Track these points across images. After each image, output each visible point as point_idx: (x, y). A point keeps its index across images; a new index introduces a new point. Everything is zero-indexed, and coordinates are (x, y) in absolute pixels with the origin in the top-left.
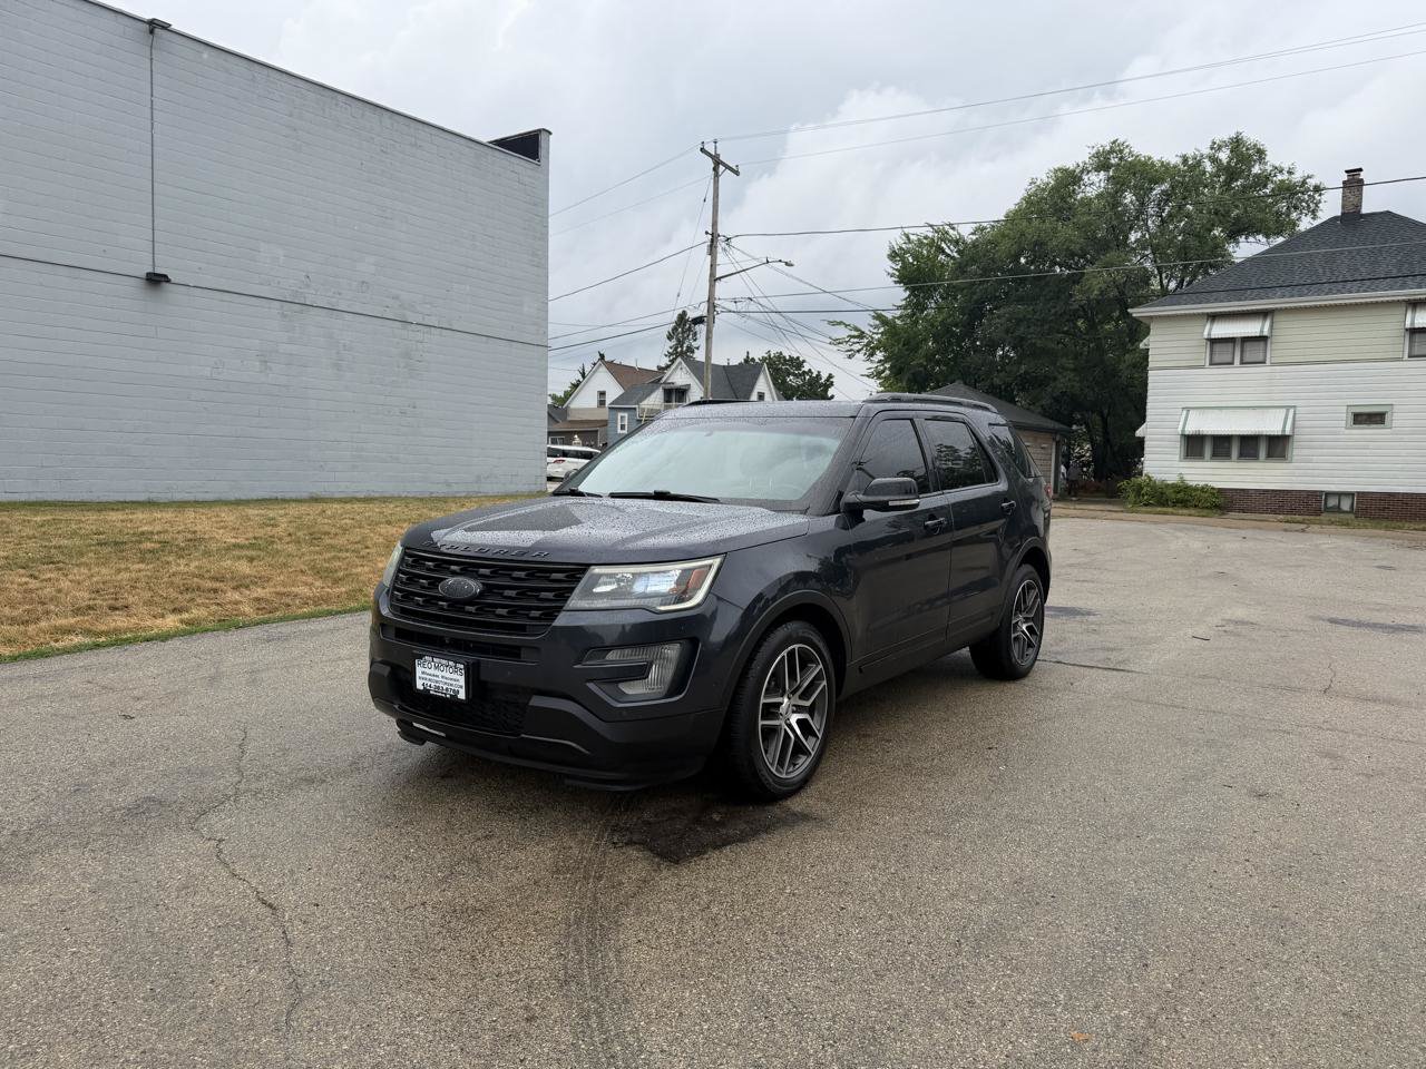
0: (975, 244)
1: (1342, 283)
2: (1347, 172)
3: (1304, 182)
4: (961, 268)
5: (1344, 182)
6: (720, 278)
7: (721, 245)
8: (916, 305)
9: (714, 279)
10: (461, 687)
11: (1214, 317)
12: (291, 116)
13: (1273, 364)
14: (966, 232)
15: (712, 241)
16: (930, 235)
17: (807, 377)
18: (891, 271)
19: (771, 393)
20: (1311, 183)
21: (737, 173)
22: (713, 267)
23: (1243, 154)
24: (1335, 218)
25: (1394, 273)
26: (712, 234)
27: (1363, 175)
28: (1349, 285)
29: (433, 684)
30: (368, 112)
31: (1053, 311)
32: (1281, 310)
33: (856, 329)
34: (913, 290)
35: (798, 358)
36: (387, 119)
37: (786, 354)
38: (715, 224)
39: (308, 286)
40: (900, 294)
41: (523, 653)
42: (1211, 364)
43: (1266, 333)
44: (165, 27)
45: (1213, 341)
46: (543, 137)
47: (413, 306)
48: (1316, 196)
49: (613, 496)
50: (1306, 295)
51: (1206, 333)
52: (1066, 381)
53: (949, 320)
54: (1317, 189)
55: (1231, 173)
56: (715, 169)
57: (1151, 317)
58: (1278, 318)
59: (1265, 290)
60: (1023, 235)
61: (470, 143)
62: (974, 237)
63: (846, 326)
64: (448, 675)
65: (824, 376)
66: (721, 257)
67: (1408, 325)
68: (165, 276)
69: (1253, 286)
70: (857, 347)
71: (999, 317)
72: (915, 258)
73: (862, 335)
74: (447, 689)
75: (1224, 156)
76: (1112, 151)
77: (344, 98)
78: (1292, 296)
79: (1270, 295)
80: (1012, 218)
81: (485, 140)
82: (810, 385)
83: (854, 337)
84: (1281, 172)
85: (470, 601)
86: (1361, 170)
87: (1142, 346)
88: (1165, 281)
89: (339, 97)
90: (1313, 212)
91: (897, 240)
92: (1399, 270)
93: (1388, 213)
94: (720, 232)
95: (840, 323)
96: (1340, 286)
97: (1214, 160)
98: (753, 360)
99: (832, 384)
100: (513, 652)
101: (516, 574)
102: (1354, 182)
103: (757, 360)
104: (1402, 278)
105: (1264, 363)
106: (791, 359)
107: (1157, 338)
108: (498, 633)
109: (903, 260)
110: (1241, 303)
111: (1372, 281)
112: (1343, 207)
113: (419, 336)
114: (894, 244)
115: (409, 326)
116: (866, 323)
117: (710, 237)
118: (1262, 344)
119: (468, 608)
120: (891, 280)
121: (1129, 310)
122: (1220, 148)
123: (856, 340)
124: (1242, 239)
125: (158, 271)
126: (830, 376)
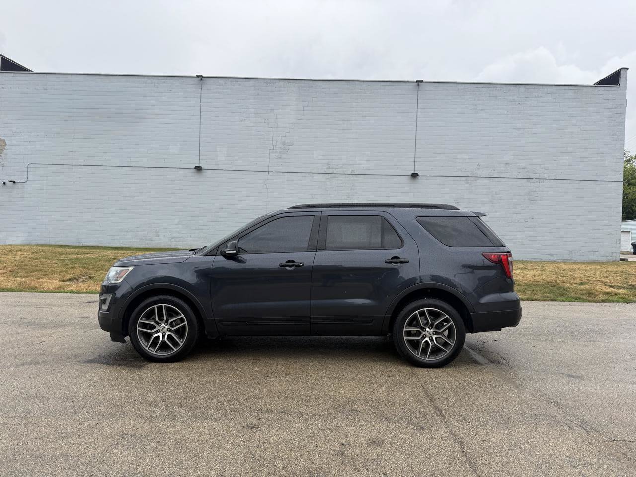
12: (474, 100)
30: (512, 88)
36: (522, 89)
39: (479, 169)
44: (422, 82)
46: (622, 72)
47: (534, 171)
61: (571, 88)
68: (417, 174)
77: (500, 86)
81: (592, 84)
89: (498, 86)
113: (537, 184)
115: (531, 181)
125: (416, 172)
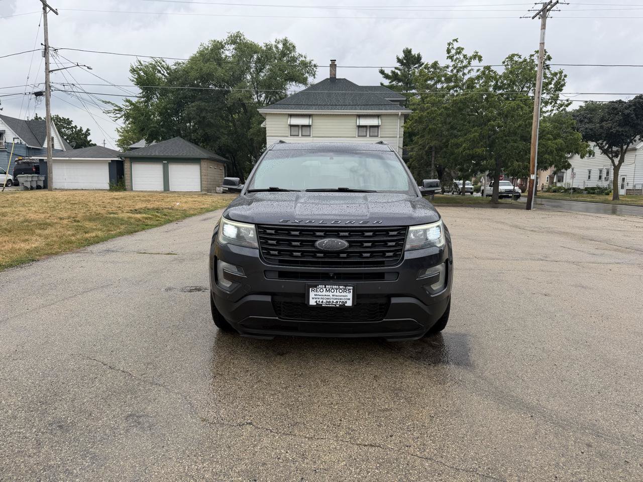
0: (176, 71)
1: (334, 106)
2: (331, 60)
3: (310, 63)
4: (170, 81)
5: (330, 65)
6: (52, 71)
7: (51, 52)
8: (148, 97)
9: (48, 71)
10: (349, 299)
11: (291, 116)
13: (313, 137)
14: (171, 63)
15: (45, 49)
16: (153, 63)
17: (74, 130)
18: (132, 79)
19: (57, 137)
20: (313, 63)
21: (57, 13)
22: (47, 64)
23: (288, 47)
24: (327, 79)
25: (351, 103)
26: (45, 46)
27: (336, 63)
28: (337, 107)
29: (324, 301)
31: (217, 106)
32: (315, 115)
33: (117, 106)
34: (144, 89)
35: (68, 119)
37: (61, 116)
38: (46, 40)
40: (138, 91)
41: (386, 276)
42: (291, 135)
43: (311, 124)
45: (291, 126)
48: (315, 69)
49: (308, 191)
50: (324, 109)
51: (289, 122)
52: (225, 140)
53: (168, 106)
54: (315, 66)
55: (283, 54)
56: (44, 9)
57: (266, 114)
58: (314, 118)
59: (309, 106)
60: (201, 69)
62: (175, 67)
63: (113, 104)
64: (338, 294)
65: (84, 131)
66: (51, 60)
67: (358, 124)
69: (304, 104)
70: (119, 115)
71: (193, 107)
72: (145, 73)
73: (120, 110)
74: (337, 302)
75: (280, 46)
76: (237, 37)
78: (316, 109)
79: (311, 108)
80: (193, 60)
82: (77, 134)
83: (116, 110)
84: (302, 56)
85: (343, 252)
86: (335, 60)
87: (262, 126)
88: (259, 98)
90: (314, 75)
91: (135, 65)
92: (353, 103)
93: (344, 79)
94: (50, 45)
95: (109, 102)
96: (335, 107)
97: (277, 47)
98: (40, 118)
99: (89, 134)
100: (380, 276)
101: (367, 234)
102: (333, 65)
103: (43, 119)
104: (354, 106)
105: (310, 136)
106: (64, 119)
107: (270, 123)
108: (365, 267)
109: (138, 74)
110: (301, 110)
111: (344, 106)
112: (330, 75)
114: (134, 65)
116: (121, 104)
117: (44, 47)
118: (309, 128)
119: (342, 255)
120: (132, 84)
121: (258, 110)
122: (278, 43)
123: (117, 112)
124: (294, 83)
126: (88, 130)
